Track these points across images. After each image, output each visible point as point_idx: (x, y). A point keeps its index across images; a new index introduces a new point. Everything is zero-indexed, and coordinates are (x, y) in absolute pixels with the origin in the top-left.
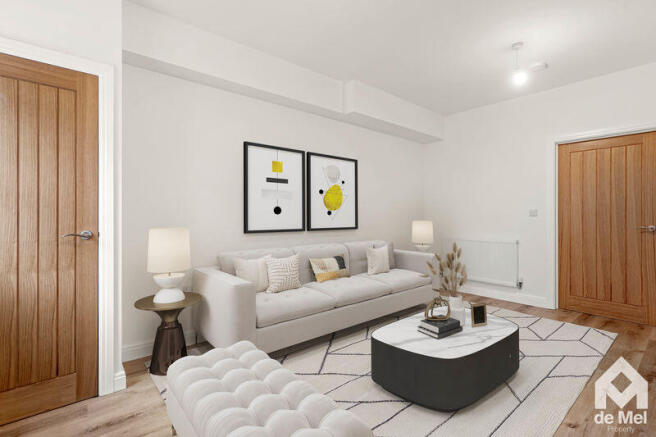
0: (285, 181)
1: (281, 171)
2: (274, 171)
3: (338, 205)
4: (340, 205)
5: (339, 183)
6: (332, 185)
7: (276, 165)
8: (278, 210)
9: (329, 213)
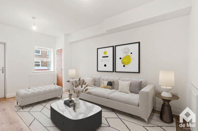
0: (108, 57)
1: (106, 54)
2: (104, 54)
3: (129, 63)
4: (130, 62)
5: (129, 54)
6: (125, 55)
7: (105, 53)
8: (105, 65)
9: (124, 66)
